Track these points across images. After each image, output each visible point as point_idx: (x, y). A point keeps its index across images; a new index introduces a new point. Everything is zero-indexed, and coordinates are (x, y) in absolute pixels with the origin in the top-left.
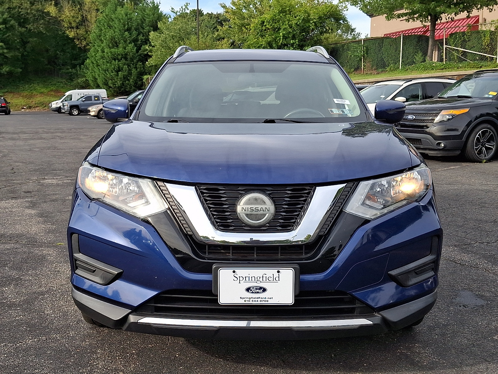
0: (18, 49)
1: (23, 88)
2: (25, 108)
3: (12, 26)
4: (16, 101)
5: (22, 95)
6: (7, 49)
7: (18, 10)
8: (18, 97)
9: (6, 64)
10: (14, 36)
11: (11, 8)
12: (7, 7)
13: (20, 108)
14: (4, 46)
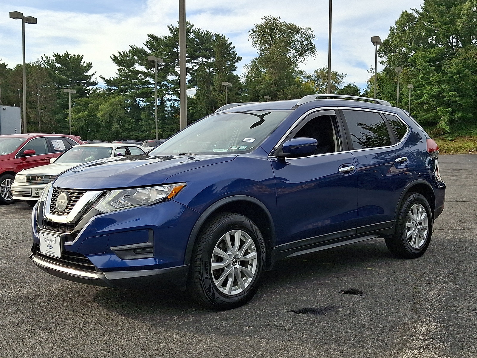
0: (471, 96)
1: (474, 132)
2: (472, 150)
3: (465, 75)
4: (465, 144)
5: (472, 139)
6: (460, 96)
7: (473, 60)
8: (468, 140)
9: (459, 110)
10: (467, 84)
11: (466, 59)
12: (463, 58)
13: (468, 151)
14: (457, 95)
